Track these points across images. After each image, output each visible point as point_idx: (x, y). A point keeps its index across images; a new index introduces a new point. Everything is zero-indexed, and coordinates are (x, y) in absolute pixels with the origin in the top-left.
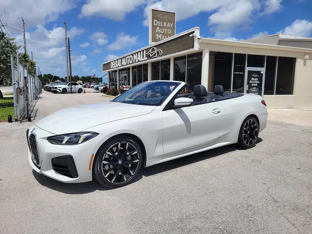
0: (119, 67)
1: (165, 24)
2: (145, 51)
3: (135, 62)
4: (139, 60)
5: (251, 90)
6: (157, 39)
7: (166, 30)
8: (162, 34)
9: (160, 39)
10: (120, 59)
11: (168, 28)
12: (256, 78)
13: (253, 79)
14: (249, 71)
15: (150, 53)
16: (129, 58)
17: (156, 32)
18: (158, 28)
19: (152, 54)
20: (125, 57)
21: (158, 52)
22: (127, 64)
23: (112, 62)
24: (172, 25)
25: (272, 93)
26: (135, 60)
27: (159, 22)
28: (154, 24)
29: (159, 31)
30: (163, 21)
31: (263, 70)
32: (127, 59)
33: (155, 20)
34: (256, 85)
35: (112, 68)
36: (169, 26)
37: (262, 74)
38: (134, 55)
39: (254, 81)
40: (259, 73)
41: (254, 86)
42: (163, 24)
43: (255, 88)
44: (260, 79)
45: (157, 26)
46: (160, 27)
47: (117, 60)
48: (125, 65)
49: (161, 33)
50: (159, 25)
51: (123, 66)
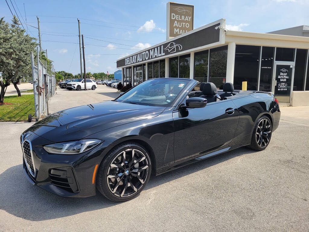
0: (134, 63)
1: (183, 17)
2: (162, 46)
3: (152, 58)
4: (156, 56)
5: (279, 86)
6: (175, 33)
7: (184, 23)
8: (180, 29)
9: (178, 34)
10: (135, 55)
11: (186, 22)
12: (285, 73)
13: (281, 74)
14: (277, 66)
15: (168, 48)
16: (145, 54)
17: (174, 26)
18: (176, 22)
19: (170, 49)
20: (141, 53)
21: (177, 47)
22: (143, 60)
23: (127, 58)
24: (190, 18)
25: (302, 89)
26: (152, 56)
27: (177, 16)
28: (172, 18)
29: (177, 25)
30: (181, 15)
31: (292, 64)
32: (143, 55)
33: (172, 14)
34: (285, 80)
35: (127, 65)
36: (188, 19)
37: (292, 68)
38: (150, 50)
39: (282, 76)
40: (288, 67)
41: (283, 82)
42: (181, 18)
43: (284, 84)
44: (289, 74)
45: (175, 20)
46: (178, 21)
47: (132, 56)
48: (140, 61)
49: (179, 27)
50: (177, 19)
51: (138, 62)
